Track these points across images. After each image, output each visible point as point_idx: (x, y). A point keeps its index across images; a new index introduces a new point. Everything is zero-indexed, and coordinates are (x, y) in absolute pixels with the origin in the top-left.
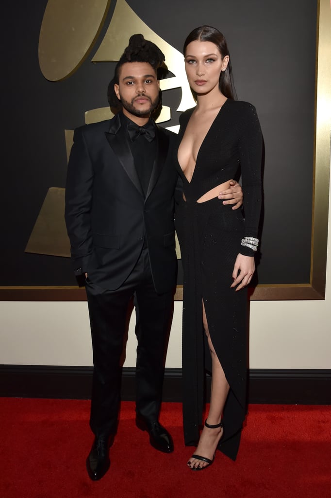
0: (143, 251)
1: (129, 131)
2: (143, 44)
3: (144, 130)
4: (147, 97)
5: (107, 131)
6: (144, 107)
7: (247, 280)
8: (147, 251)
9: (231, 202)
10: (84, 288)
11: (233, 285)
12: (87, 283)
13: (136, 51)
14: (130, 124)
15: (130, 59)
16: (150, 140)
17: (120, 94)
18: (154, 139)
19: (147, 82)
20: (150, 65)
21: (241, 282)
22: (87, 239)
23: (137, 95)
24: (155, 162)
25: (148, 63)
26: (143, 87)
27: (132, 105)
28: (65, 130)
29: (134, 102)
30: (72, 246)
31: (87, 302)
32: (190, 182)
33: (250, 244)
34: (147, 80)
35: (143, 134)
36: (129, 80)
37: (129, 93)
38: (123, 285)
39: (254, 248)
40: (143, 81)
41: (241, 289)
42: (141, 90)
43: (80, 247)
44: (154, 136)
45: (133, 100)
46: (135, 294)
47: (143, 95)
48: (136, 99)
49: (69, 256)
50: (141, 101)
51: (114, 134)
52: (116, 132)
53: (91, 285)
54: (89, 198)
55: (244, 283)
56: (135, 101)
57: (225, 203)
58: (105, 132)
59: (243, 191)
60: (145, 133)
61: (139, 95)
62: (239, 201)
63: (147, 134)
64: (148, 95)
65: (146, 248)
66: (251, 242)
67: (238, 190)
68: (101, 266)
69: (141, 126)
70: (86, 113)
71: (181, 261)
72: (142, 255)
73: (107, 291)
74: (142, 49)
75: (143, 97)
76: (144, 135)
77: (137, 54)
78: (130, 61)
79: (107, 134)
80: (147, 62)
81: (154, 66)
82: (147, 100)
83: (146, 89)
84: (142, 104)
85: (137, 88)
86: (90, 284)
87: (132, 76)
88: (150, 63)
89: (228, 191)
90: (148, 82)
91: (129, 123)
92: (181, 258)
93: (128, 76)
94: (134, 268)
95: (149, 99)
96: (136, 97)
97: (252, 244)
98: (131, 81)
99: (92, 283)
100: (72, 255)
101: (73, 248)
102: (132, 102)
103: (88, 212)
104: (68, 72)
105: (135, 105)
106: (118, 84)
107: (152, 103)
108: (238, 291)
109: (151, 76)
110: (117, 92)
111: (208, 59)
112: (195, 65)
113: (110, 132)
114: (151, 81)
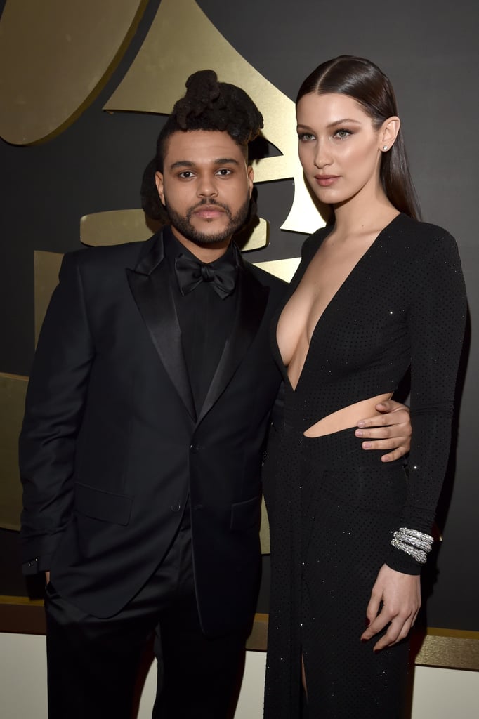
0: (181, 533)
1: (178, 272)
2: (214, 94)
3: (212, 271)
4: (221, 205)
5: (132, 269)
6: (214, 227)
7: (399, 630)
8: (189, 535)
9: (382, 445)
10: (41, 603)
11: (367, 635)
12: (49, 595)
13: (199, 110)
14: (183, 257)
15: (184, 126)
16: (223, 296)
17: (165, 192)
18: (231, 293)
19: (222, 172)
20: (229, 137)
21: (384, 631)
22: (61, 496)
23: (199, 200)
24: (227, 344)
25: (225, 133)
26: (213, 185)
27: (188, 221)
28: (35, 252)
29: (192, 215)
30: (25, 508)
31: (44, 637)
32: (294, 387)
33: (411, 545)
34: (222, 168)
35: (208, 280)
36: (184, 168)
37: (182, 195)
38: (129, 607)
39: (421, 557)
40: (214, 171)
41: (386, 648)
42: (207, 190)
43: (42, 510)
44: (231, 288)
45: (192, 211)
46: (158, 629)
47: (213, 201)
48: (196, 209)
49: (18, 528)
50: (208, 215)
51: (147, 275)
52: (151, 271)
53: (55, 601)
54: (77, 405)
55: (392, 634)
56: (195, 213)
57: (366, 446)
58: (127, 269)
59: (413, 421)
60: (212, 279)
61: (203, 202)
62: (401, 444)
63: (217, 281)
64: (224, 203)
65: (187, 528)
66: (415, 541)
67: (401, 419)
68: (84, 560)
69: (207, 262)
70: (84, 218)
71: (269, 558)
72: (176, 542)
73: (91, 616)
74: (211, 106)
75: (212, 206)
76: (212, 282)
77: (201, 115)
78: (185, 130)
79: (132, 273)
80: (222, 131)
81: (238, 140)
82: (222, 211)
83: (218, 188)
84: (209, 220)
85: (200, 187)
86: (55, 598)
87: (190, 160)
88: (229, 133)
89: (378, 420)
90: (224, 172)
91: (181, 255)
92: (269, 552)
93: (181, 159)
94: (157, 569)
95: (225, 209)
96: (198, 205)
97: (415, 547)
98: (188, 171)
99: (58, 597)
100: (22, 527)
101: (28, 511)
102: (189, 216)
103: (73, 436)
104: (52, 129)
105: (194, 221)
106: (162, 173)
107: (231, 219)
108: (378, 651)
109: (231, 161)
110: (161, 190)
111: (337, 132)
112: (312, 144)
113: (140, 269)
114: (232, 172)
